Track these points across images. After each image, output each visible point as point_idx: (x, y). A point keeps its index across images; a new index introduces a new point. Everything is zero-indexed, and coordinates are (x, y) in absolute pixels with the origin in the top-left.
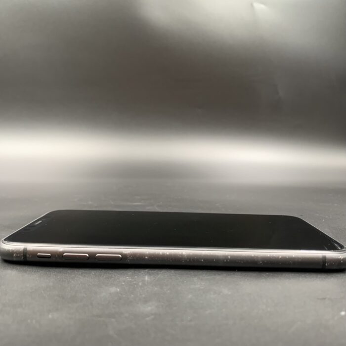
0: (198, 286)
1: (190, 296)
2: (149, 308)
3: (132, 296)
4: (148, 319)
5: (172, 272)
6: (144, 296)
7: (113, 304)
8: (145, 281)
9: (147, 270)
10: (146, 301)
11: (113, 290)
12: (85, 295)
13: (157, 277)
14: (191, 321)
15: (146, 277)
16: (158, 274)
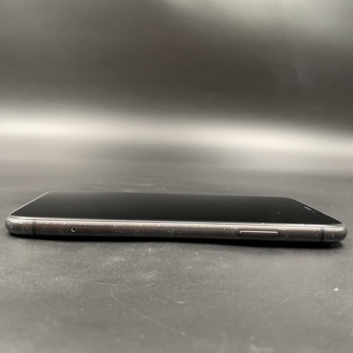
0: (198, 259)
1: (190, 267)
2: (150, 276)
3: (135, 265)
4: (148, 285)
5: (175, 246)
6: (146, 265)
7: (117, 271)
8: (148, 252)
9: (151, 243)
10: (147, 270)
11: (117, 259)
12: (90, 263)
13: (160, 250)
14: (188, 289)
15: (149, 249)
16: (161, 247)
